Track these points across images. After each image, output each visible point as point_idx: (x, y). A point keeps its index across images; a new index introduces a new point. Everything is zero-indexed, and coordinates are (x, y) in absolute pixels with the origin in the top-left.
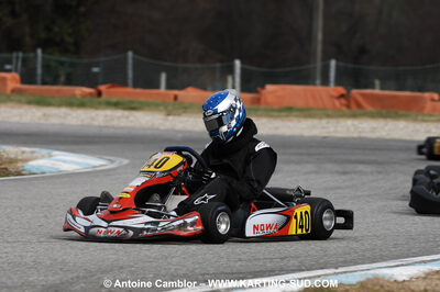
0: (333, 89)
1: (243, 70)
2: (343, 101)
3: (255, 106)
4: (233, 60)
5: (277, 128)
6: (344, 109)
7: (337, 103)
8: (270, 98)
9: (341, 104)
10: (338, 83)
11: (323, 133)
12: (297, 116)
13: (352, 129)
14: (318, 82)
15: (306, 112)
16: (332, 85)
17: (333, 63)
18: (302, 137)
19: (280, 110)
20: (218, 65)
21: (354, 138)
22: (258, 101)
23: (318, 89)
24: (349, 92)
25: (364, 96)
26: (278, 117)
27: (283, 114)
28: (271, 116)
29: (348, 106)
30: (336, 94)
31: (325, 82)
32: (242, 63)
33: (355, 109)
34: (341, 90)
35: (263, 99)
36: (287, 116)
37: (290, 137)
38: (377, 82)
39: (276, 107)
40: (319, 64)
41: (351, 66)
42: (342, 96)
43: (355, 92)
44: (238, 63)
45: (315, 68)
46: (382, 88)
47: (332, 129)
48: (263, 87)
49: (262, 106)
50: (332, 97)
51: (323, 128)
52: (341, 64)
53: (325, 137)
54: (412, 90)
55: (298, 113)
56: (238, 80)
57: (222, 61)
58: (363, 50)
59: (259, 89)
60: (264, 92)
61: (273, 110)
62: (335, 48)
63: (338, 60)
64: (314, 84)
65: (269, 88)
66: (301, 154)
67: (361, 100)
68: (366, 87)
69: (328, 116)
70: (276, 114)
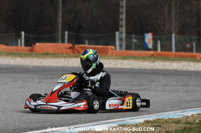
0: (67, 45)
1: (25, 36)
2: (71, 50)
3: (31, 53)
4: (20, 32)
5: (41, 63)
6: (72, 54)
7: (68, 51)
8: (38, 49)
9: (70, 52)
10: (69, 42)
11: (63, 65)
12: (50, 57)
13: (75, 63)
14: (60, 41)
15: (54, 55)
16: (66, 43)
17: (66, 33)
18: (52, 66)
19: (42, 54)
20: (14, 34)
21: (76, 67)
22: (32, 50)
23: (60, 44)
24: (74, 46)
25: (81, 47)
26: (42, 57)
27: (44, 56)
28: (38, 57)
29: (74, 53)
30: (68, 47)
31: (63, 41)
32: (25, 33)
33: (77, 54)
34: (70, 45)
35: (34, 50)
36: (46, 57)
37: (47, 67)
38: (87, 42)
39: (40, 53)
40: (60, 33)
41: (74, 34)
42: (71, 48)
43: (76, 46)
44: (23, 33)
45: (58, 35)
46: (89, 44)
47: (66, 63)
48: (35, 44)
49: (34, 53)
50: (66, 48)
51: (62, 62)
52: (71, 33)
53: (63, 67)
54: (103, 45)
55: (51, 56)
56: (23, 41)
57: (15, 32)
58: (80, 27)
59: (33, 45)
60: (35, 46)
61: (39, 55)
62: (67, 26)
63: (69, 31)
64: (58, 42)
65: (38, 44)
66: (52, 74)
67: (79, 49)
68: (82, 43)
69: (65, 57)
70: (40, 56)
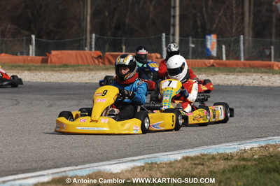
0: (95, 53)
2: (100, 60)
3: (43, 65)
6: (101, 64)
7: (96, 61)
8: (54, 59)
9: (99, 62)
12: (70, 70)
15: (76, 67)
16: (93, 50)
17: (94, 35)
19: (60, 67)
22: (45, 61)
26: (60, 70)
27: (62, 69)
28: (54, 70)
29: (104, 64)
30: (96, 56)
33: (108, 65)
34: (99, 53)
35: (49, 60)
38: (124, 48)
39: (57, 65)
42: (100, 57)
43: (107, 53)
44: (33, 37)
48: (50, 53)
49: (49, 65)
50: (93, 57)
55: (71, 68)
56: (34, 47)
59: (47, 53)
60: (50, 55)
61: (55, 67)
65: (54, 52)
67: (111, 59)
69: (90, 70)
70: (56, 69)
